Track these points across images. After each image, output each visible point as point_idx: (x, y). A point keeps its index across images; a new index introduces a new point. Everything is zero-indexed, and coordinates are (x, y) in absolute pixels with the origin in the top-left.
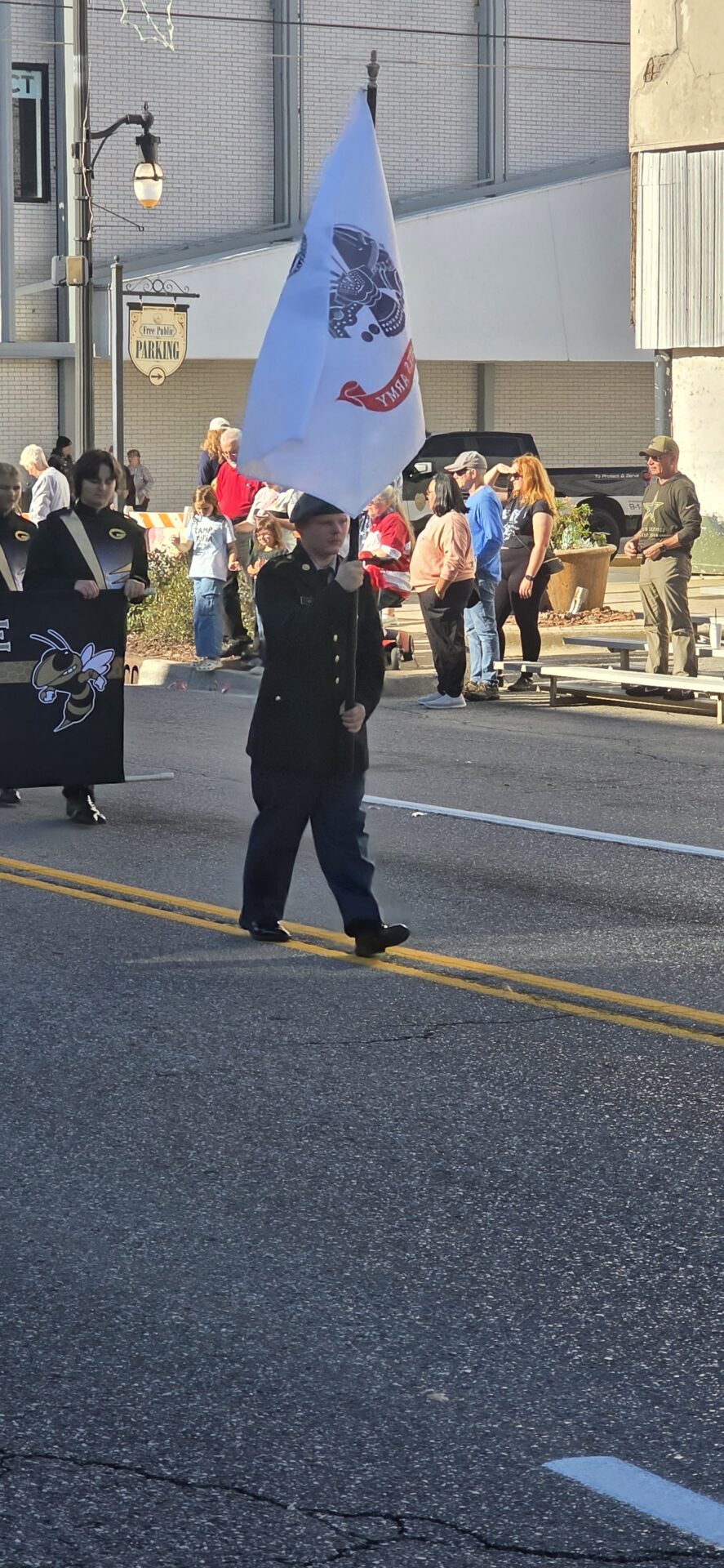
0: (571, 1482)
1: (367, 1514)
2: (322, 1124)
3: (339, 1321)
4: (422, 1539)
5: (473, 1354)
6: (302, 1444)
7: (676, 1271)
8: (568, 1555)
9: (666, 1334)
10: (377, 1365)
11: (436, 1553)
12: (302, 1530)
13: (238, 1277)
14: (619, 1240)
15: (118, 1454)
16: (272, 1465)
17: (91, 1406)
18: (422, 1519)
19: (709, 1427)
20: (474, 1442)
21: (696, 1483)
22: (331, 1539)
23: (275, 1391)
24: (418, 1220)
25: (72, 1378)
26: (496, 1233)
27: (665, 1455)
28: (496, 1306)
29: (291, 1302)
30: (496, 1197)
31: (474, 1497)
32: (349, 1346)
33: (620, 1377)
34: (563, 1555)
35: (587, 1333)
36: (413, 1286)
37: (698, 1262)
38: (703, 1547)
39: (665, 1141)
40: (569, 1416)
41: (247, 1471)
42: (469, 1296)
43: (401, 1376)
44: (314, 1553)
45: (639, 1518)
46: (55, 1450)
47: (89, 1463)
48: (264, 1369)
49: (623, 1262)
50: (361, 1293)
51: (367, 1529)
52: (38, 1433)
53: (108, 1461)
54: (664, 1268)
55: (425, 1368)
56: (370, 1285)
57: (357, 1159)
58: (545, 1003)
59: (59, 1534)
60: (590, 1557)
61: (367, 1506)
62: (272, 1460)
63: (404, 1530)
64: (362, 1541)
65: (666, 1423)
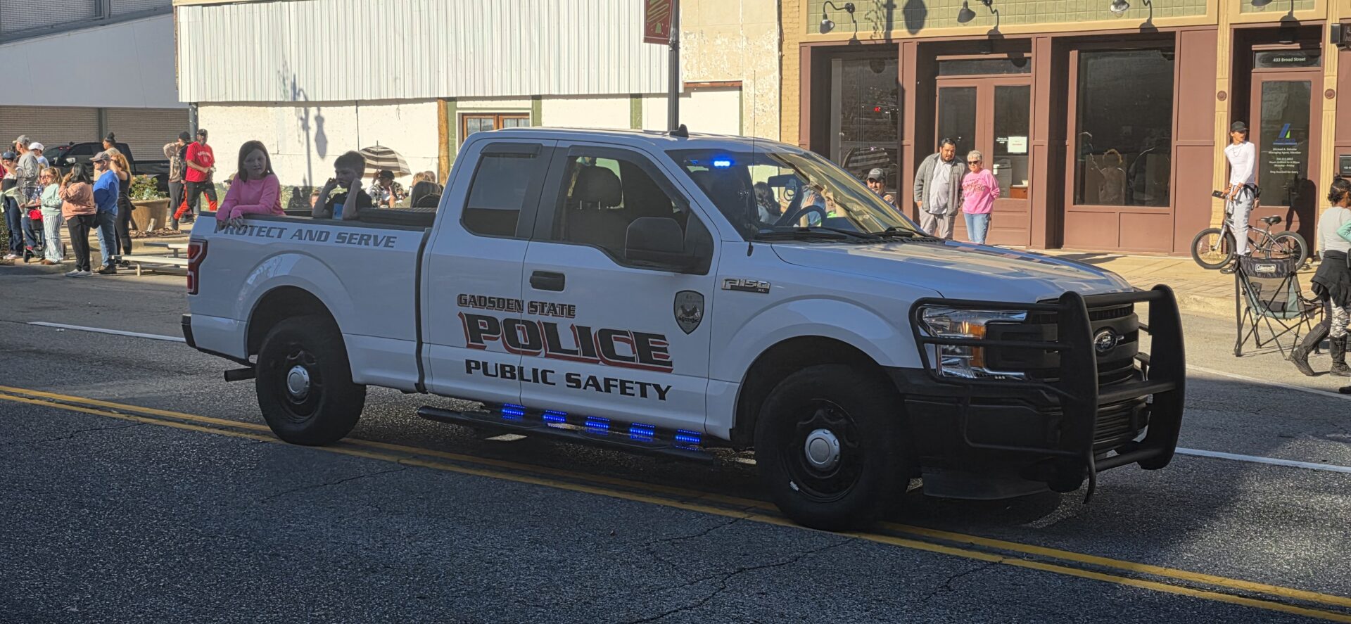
5: (92, 588)
7: (196, 541)
10: (41, 597)
14: (168, 529)
24: (64, 526)
26: (105, 529)
28: (104, 564)
30: (105, 512)
33: (167, 592)
35: (151, 573)
36: (61, 558)
42: (91, 560)
43: (54, 601)
49: (170, 539)
50: (33, 564)
55: (67, 597)
56: (39, 560)
58: (134, 418)
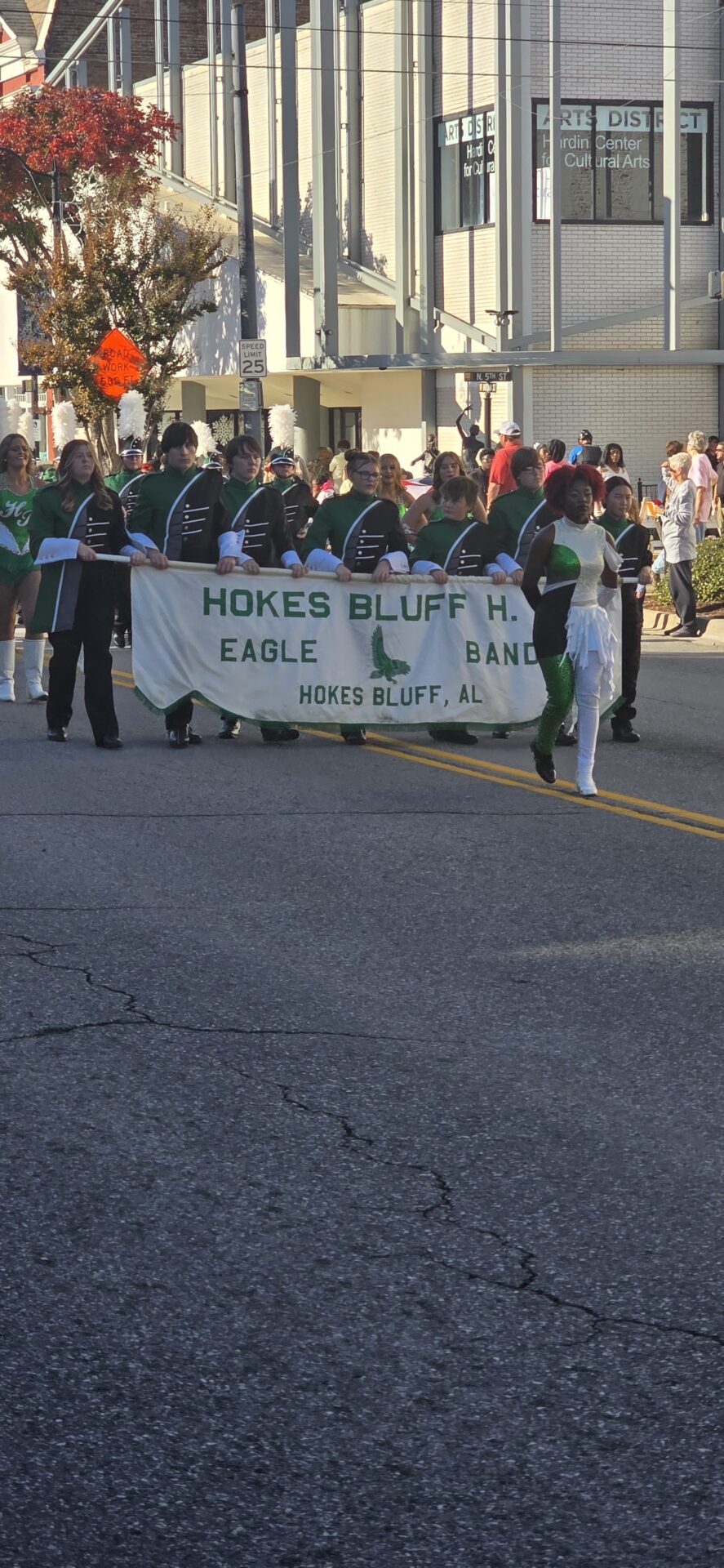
15: (697, 1322)
17: (677, 1279)
25: (663, 1254)
46: (642, 1317)
47: (672, 1329)
52: (628, 1301)
53: (688, 1328)
59: (639, 1389)
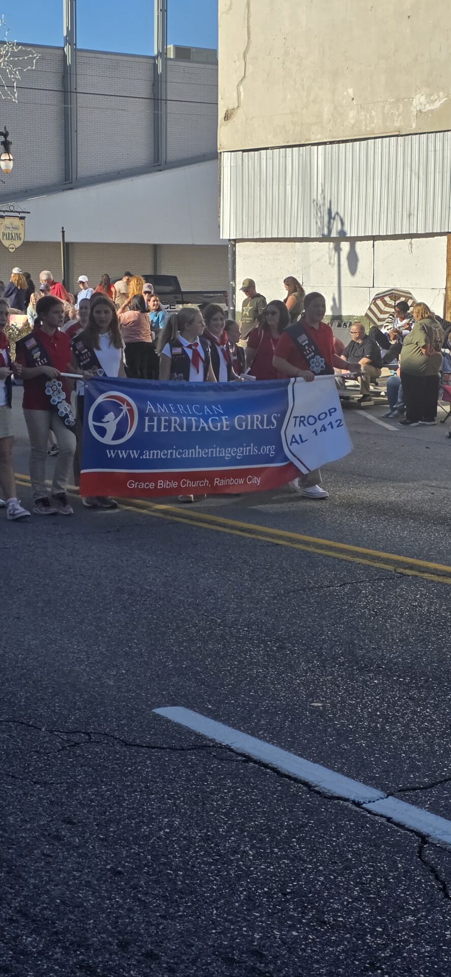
0: (163, 717)
1: (75, 732)
2: (71, 568)
3: (70, 652)
4: (98, 742)
5: (126, 665)
6: (50, 703)
7: (215, 630)
8: (160, 748)
9: (209, 655)
11: (104, 747)
12: (47, 739)
13: (28, 634)
14: (192, 617)
16: (36, 712)
18: (99, 733)
19: (224, 694)
20: (124, 701)
21: (216, 717)
22: (59, 742)
23: (39, 681)
24: (107, 609)
26: (140, 614)
27: (204, 706)
28: (137, 644)
29: (51, 644)
30: (141, 599)
31: (122, 724)
32: (74, 662)
33: (188, 674)
34: (157, 747)
35: (175, 656)
36: (103, 636)
37: (225, 626)
38: (217, 744)
39: (215, 575)
40: (164, 690)
41: (25, 715)
43: (95, 674)
44: (52, 749)
45: (190, 732)
48: (36, 673)
49: (193, 626)
50: (80, 640)
51: (75, 738)
54: (211, 628)
55: (106, 671)
56: (85, 636)
57: (83, 584)
58: (169, 517)
60: (169, 748)
61: (76, 729)
62: (36, 710)
63: (91, 738)
64: (73, 743)
65: (206, 693)
